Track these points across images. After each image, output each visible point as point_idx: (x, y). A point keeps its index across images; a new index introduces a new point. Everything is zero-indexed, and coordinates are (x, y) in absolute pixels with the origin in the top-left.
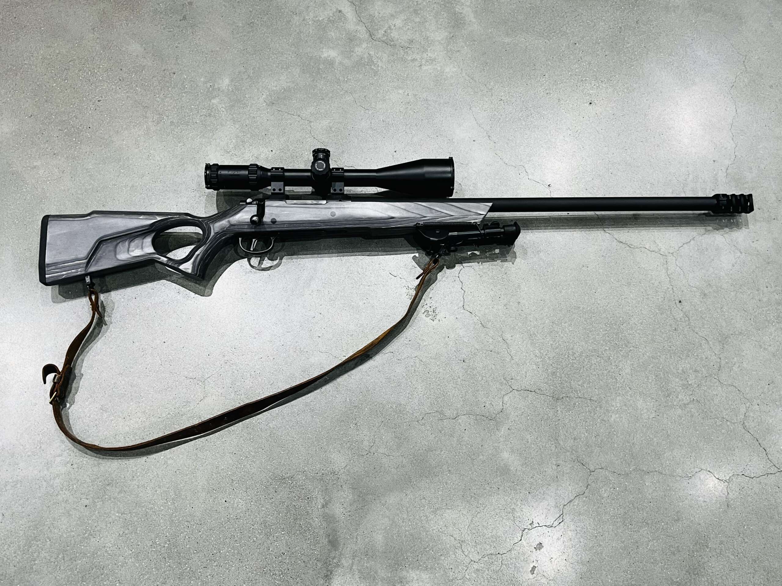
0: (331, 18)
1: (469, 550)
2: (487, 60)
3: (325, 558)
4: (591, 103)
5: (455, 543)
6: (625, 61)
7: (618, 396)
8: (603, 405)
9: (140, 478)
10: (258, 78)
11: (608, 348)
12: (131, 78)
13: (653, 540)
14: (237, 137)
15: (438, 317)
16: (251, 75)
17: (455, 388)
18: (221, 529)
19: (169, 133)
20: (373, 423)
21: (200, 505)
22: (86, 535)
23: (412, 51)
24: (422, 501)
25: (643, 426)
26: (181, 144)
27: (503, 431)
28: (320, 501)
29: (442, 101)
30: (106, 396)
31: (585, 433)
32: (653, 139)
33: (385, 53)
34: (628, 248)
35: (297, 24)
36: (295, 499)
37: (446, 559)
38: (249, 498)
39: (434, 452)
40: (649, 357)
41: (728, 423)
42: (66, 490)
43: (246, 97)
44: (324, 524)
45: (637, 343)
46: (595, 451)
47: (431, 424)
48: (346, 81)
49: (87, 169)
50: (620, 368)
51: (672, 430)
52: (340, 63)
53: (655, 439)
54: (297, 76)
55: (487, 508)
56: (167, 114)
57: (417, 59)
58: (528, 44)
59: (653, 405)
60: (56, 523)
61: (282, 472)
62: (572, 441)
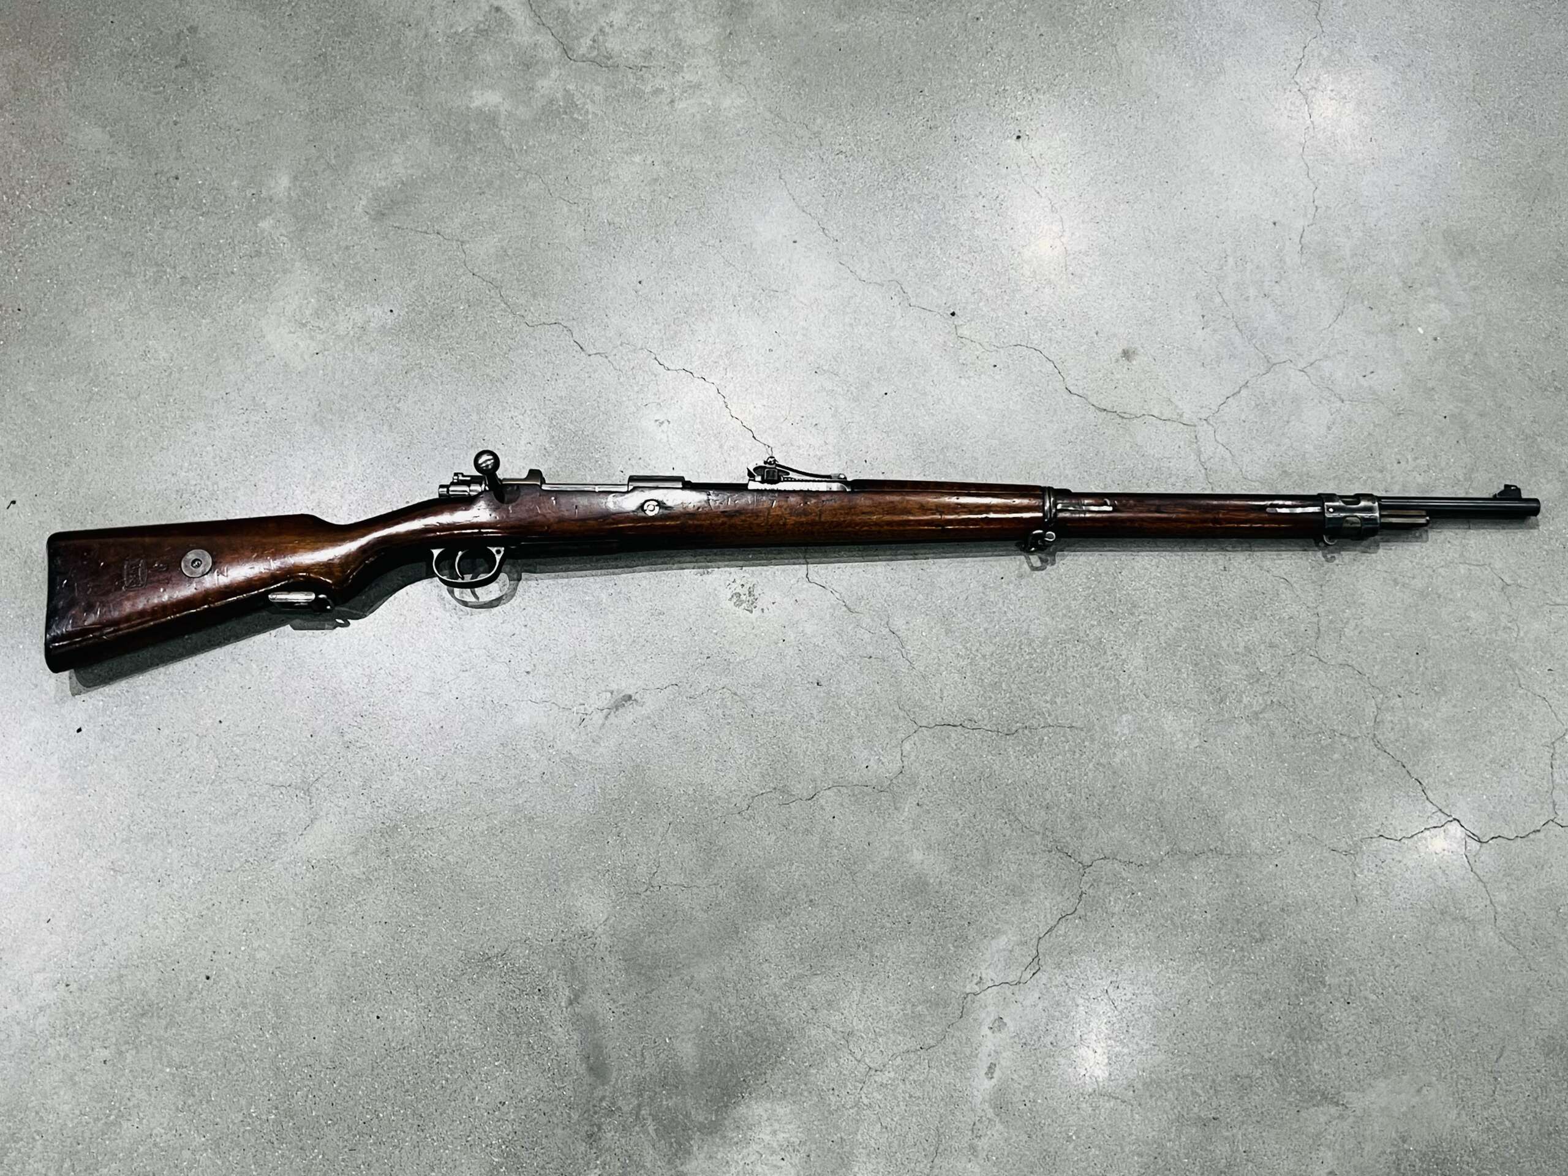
0: (482, 26)
1: (863, 1048)
2: (805, 75)
3: (584, 1101)
4: (1019, 137)
5: (834, 1039)
6: (1080, 42)
7: (1124, 713)
8: (1097, 736)
9: (204, 993)
10: (347, 167)
11: (1095, 623)
12: (90, 199)
13: (1218, 983)
14: (319, 291)
15: (759, 604)
16: (333, 162)
17: (805, 738)
18: (375, 1073)
19: (181, 301)
20: (652, 829)
21: (328, 1030)
22: (112, 1117)
23: (653, 75)
24: (763, 966)
25: (1178, 765)
26: (208, 321)
27: (907, 809)
28: (565, 993)
29: (722, 168)
30: (118, 842)
31: (1067, 795)
32: (1148, 195)
33: (599, 84)
34: (1119, 420)
35: (414, 46)
36: (514, 995)
37: (821, 1072)
38: (423, 1004)
39: (777, 868)
40: (1178, 629)
41: (1345, 740)
42: (60, 1036)
43: (327, 209)
44: (576, 1036)
45: (1152, 605)
46: (1090, 826)
47: (766, 815)
48: (526, 151)
49: (24, 395)
50: (1123, 657)
51: (1235, 766)
52: (510, 114)
53: (1203, 789)
54: (426, 152)
55: (890, 963)
56: (172, 262)
57: (663, 89)
58: (882, 32)
59: (1195, 723)
60: (49, 1102)
61: (482, 947)
62: (1043, 813)
